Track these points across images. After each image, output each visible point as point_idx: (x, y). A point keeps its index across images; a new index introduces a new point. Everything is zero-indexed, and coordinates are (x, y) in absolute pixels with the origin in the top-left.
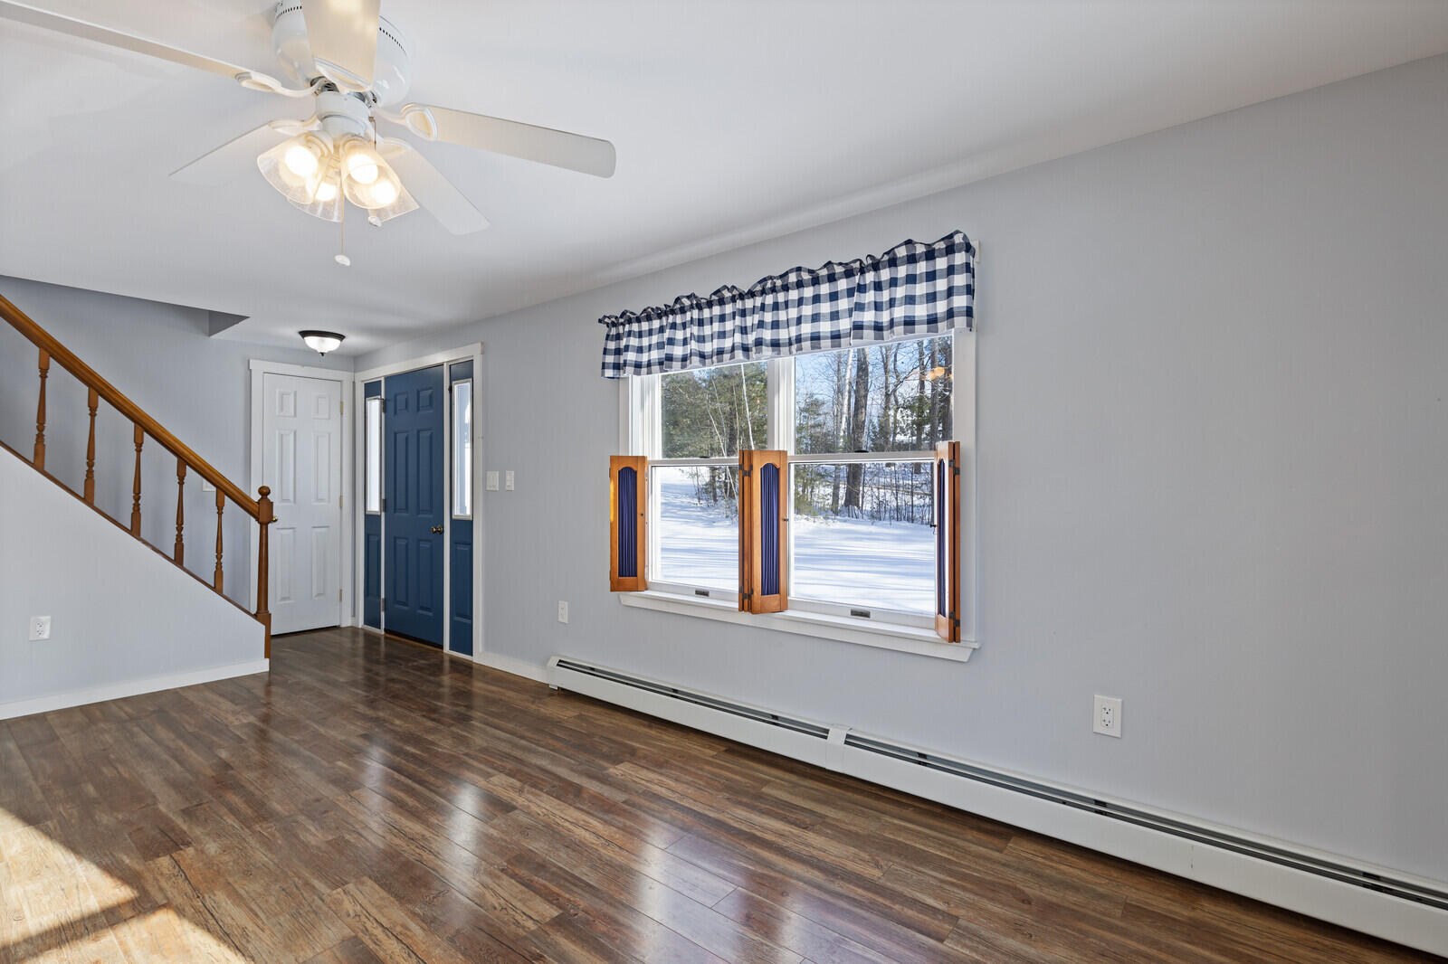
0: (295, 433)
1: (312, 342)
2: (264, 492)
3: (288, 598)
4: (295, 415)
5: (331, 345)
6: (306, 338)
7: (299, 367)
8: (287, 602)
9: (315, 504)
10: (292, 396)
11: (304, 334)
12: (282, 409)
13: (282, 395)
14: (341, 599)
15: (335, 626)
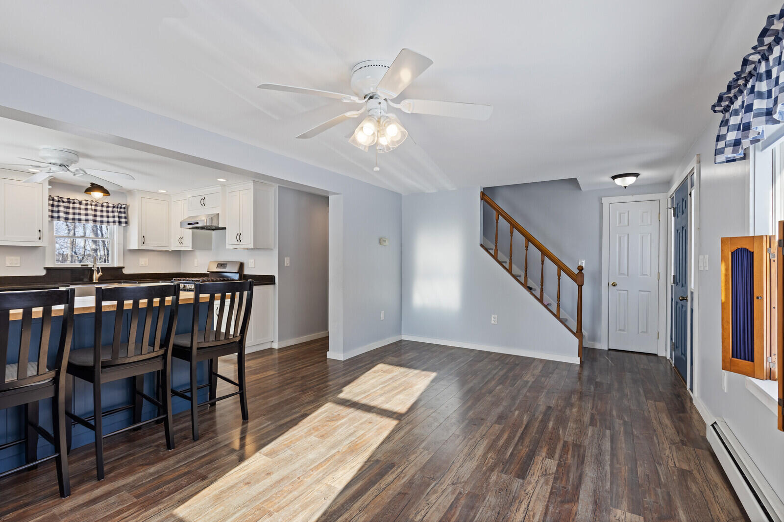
0: (628, 235)
1: (618, 181)
2: (581, 269)
3: (623, 330)
4: (628, 225)
5: (630, 180)
6: (615, 180)
7: (631, 196)
8: (622, 332)
9: (641, 277)
10: (626, 214)
11: (614, 178)
12: (620, 222)
13: (620, 214)
14: (658, 338)
15: (656, 354)
